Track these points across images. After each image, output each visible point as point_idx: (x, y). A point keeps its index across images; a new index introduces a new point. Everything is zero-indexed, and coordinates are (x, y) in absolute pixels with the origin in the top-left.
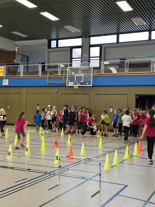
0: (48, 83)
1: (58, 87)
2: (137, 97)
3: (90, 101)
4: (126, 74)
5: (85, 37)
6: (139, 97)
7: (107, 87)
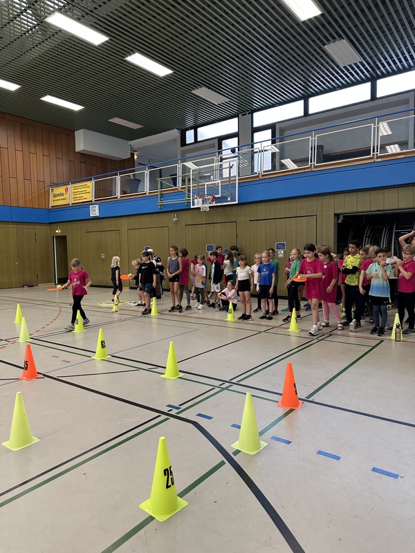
0: (161, 205)
1: (179, 213)
2: (340, 221)
3: (237, 236)
4: (310, 167)
5: (243, 115)
6: (343, 221)
7: (271, 203)
